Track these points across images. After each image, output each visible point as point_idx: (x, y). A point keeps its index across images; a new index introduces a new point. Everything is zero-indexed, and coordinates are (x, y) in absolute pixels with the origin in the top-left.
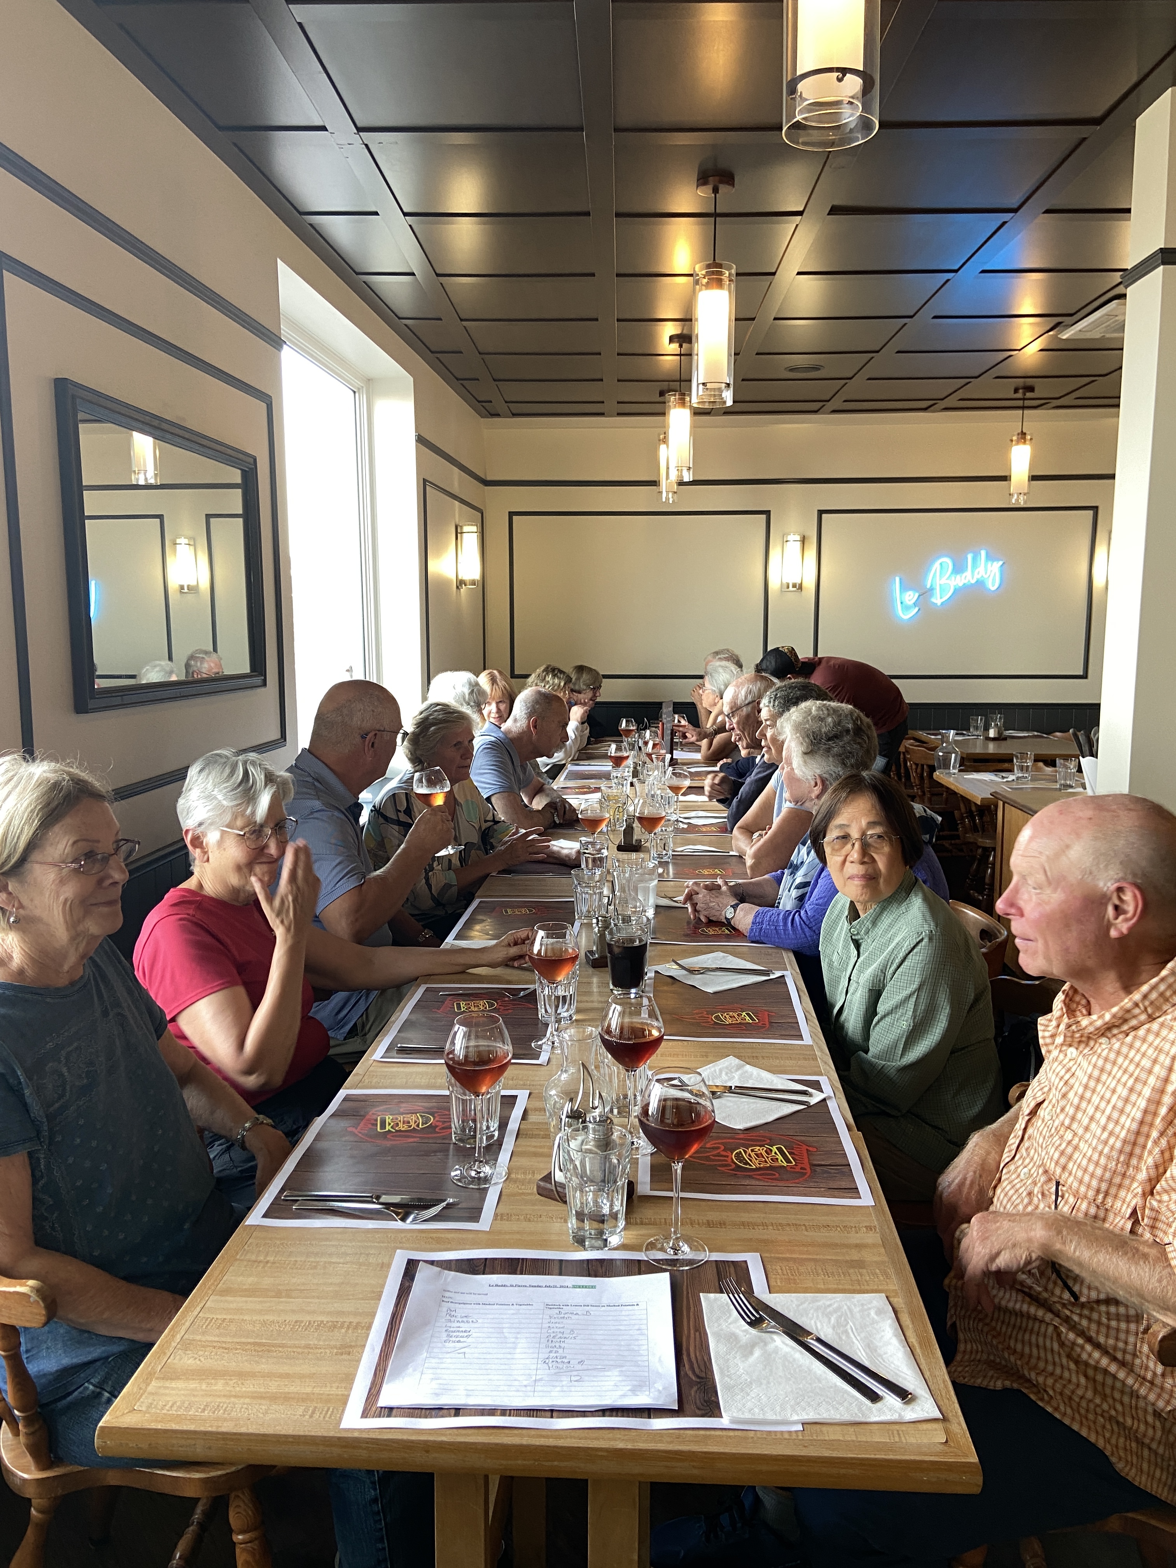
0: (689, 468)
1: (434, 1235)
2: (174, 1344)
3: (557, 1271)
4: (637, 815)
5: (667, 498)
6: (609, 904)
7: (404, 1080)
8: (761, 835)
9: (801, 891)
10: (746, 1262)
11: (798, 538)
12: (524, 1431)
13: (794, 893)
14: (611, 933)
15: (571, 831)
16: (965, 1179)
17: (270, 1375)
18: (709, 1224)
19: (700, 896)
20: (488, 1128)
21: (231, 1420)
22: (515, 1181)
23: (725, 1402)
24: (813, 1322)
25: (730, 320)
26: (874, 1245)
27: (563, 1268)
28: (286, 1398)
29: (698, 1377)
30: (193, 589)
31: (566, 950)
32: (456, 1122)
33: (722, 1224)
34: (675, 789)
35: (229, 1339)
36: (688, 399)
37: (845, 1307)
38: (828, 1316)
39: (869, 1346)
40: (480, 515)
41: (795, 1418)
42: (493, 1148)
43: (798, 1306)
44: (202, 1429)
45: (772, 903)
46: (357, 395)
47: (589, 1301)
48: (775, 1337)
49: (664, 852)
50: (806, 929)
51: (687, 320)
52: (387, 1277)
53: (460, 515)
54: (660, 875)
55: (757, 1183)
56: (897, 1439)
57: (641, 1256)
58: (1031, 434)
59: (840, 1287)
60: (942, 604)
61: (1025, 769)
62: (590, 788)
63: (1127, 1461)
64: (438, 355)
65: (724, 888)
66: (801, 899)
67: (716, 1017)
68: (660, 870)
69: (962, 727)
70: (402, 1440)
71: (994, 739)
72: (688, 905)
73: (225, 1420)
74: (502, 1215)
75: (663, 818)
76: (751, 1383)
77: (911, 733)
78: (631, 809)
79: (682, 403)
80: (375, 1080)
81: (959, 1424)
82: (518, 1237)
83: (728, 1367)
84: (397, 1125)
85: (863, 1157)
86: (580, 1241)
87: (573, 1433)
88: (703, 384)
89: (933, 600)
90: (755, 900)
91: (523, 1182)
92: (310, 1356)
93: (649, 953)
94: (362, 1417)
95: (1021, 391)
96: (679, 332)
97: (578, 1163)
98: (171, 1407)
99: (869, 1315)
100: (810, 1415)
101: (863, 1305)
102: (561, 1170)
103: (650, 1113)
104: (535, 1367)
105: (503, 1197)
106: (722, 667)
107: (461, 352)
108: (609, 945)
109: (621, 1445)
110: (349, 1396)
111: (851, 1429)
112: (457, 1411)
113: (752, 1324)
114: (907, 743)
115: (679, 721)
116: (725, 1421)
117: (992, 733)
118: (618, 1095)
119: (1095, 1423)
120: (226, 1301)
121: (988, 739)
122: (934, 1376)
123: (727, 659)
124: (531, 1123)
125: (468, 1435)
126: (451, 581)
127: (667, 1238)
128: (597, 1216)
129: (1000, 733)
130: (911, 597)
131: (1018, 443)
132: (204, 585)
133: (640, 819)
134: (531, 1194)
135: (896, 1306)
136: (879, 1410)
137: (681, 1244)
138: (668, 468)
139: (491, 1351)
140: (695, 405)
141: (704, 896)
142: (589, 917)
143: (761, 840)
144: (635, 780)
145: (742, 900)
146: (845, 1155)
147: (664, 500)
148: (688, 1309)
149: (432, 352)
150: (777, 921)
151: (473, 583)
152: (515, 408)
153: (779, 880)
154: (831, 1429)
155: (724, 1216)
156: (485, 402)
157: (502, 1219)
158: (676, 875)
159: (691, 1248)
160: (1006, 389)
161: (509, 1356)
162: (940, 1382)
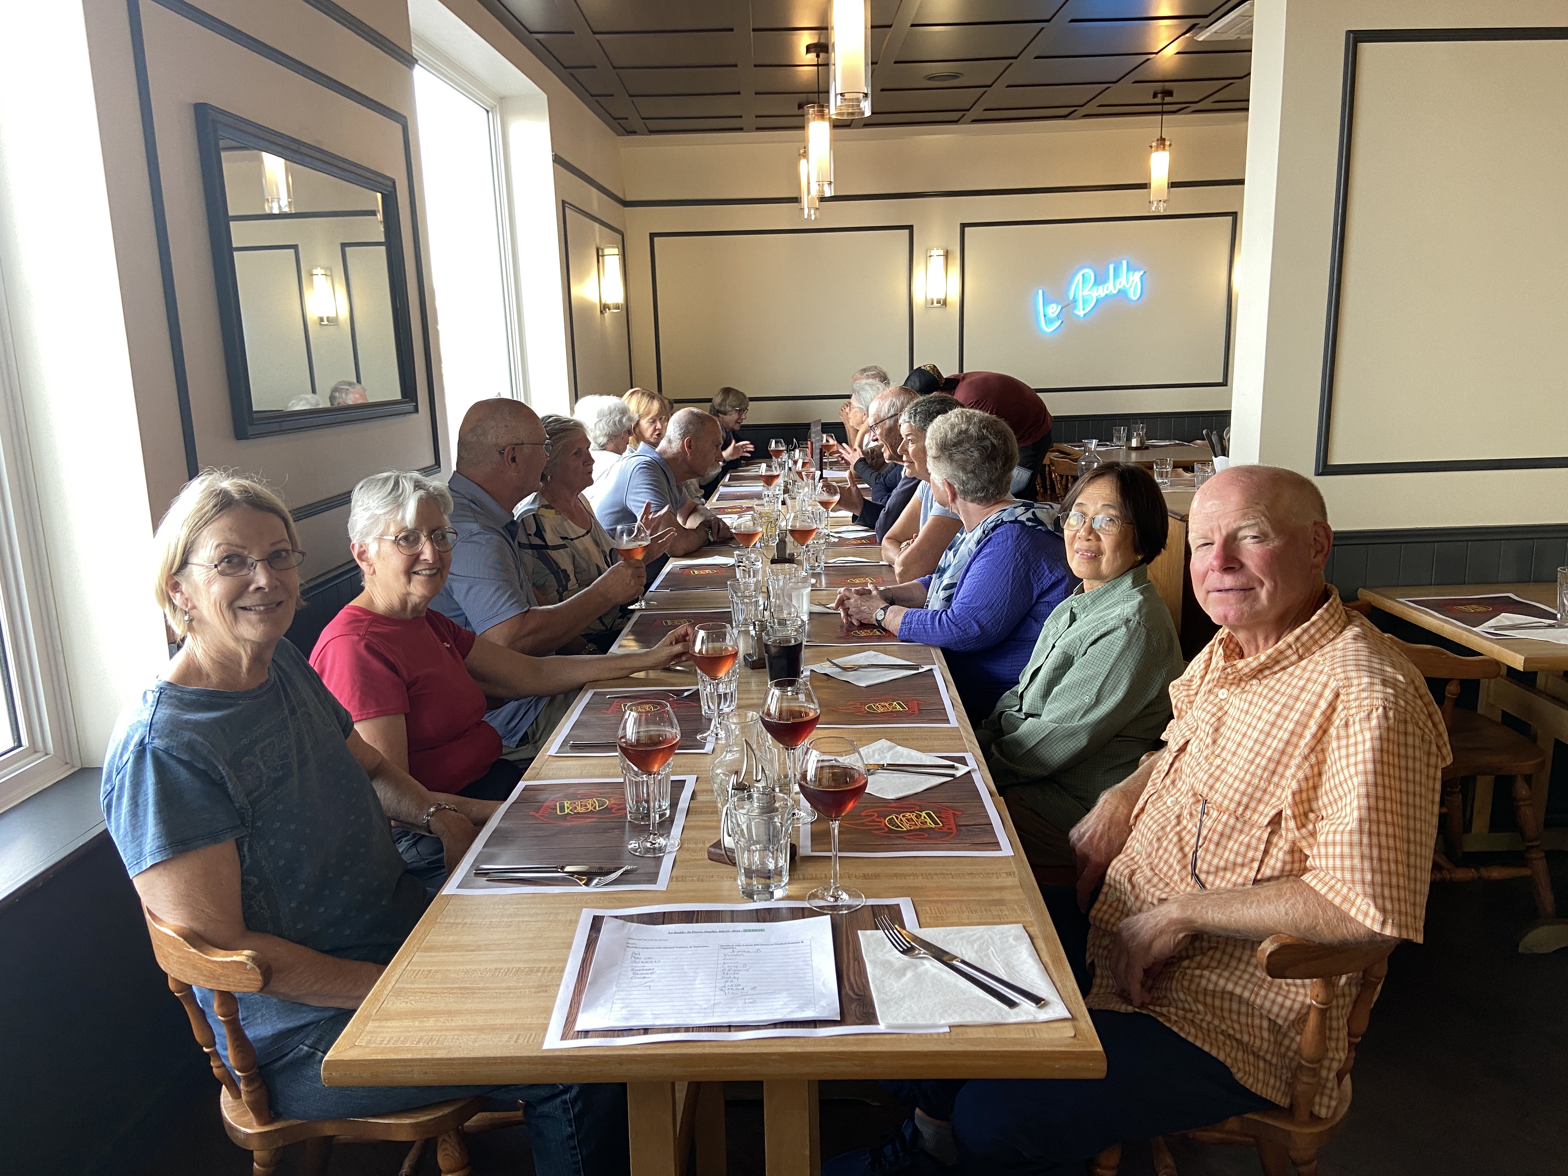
0: (830, 183)
1: (616, 896)
2: (386, 992)
3: (729, 919)
4: (789, 528)
5: (809, 215)
6: (765, 609)
7: (579, 772)
8: (908, 544)
9: (948, 592)
10: (898, 905)
11: (941, 252)
12: (706, 1043)
13: (942, 594)
14: (767, 634)
15: (726, 548)
16: (1095, 832)
17: (477, 1012)
18: (865, 876)
19: (852, 601)
20: (660, 807)
21: (444, 1048)
22: (688, 850)
23: (882, 1013)
24: (958, 949)
25: (866, 28)
26: (1013, 887)
27: (734, 916)
28: (493, 1029)
29: (857, 995)
30: (333, 321)
31: (726, 649)
32: (630, 804)
33: (876, 876)
34: (825, 504)
35: (436, 986)
36: (826, 111)
37: (987, 936)
38: (971, 943)
39: (1007, 965)
40: (620, 237)
41: (943, 1022)
42: (666, 824)
43: (945, 937)
44: (419, 1057)
45: (922, 604)
46: (490, 114)
47: (759, 941)
48: (925, 962)
49: (817, 564)
50: (953, 627)
51: (823, 28)
52: (575, 931)
53: (600, 237)
54: (813, 585)
55: (909, 842)
56: (1032, 1035)
57: (806, 904)
58: (1170, 140)
59: (983, 921)
60: (1085, 315)
61: (1164, 475)
62: (742, 508)
63: (1245, 1072)
64: (571, 71)
65: (874, 593)
66: (949, 599)
67: (869, 708)
68: (813, 581)
69: (1105, 438)
70: (599, 1056)
71: (1136, 449)
72: (841, 611)
73: (439, 1049)
74: (677, 877)
75: (814, 530)
76: (904, 997)
77: (1056, 445)
78: (783, 524)
79: (821, 115)
80: (551, 773)
81: (1087, 1022)
82: (693, 894)
83: (884, 986)
84: (575, 808)
85: (1004, 817)
86: (749, 895)
87: (749, 1043)
88: (842, 94)
89: (1076, 312)
90: (904, 603)
91: (694, 851)
92: (511, 995)
93: (805, 654)
94: (562, 1039)
95: (1159, 95)
96: (815, 41)
97: (744, 827)
98: (389, 1042)
99: (1007, 941)
100: (956, 1020)
101: (1002, 933)
102: (730, 836)
103: (808, 779)
104: (713, 994)
105: (677, 864)
106: (869, 385)
107: (595, 67)
108: (766, 646)
109: (791, 1050)
110: (548, 1024)
111: (992, 1029)
112: (646, 1031)
113: (904, 952)
114: (1051, 456)
115: (827, 441)
116: (881, 1027)
117: (1134, 443)
118: (779, 776)
119: (1216, 1040)
120: (431, 956)
121: (1131, 448)
122: (1064, 986)
123: (874, 376)
124: (700, 802)
125: (656, 1049)
126: (595, 305)
127: (827, 889)
128: (764, 873)
129: (1142, 442)
130: (1053, 310)
131: (1157, 150)
132: (344, 315)
133: (792, 532)
134: (703, 859)
135: (1032, 934)
136: (1017, 1014)
137: (840, 893)
138: (809, 183)
139: (673, 983)
140: (834, 117)
141: (855, 601)
142: (746, 624)
143: (908, 548)
144: (786, 495)
145: (892, 603)
146: (988, 817)
147: (806, 217)
148: (848, 943)
149: (565, 68)
150: (925, 620)
151: (617, 307)
152: (652, 125)
153: (927, 585)
154: (974, 1030)
155: (878, 870)
156: (622, 119)
157: (677, 880)
158: (830, 584)
159: (849, 895)
160: (1144, 94)
161: (689, 987)
162: (1070, 991)
